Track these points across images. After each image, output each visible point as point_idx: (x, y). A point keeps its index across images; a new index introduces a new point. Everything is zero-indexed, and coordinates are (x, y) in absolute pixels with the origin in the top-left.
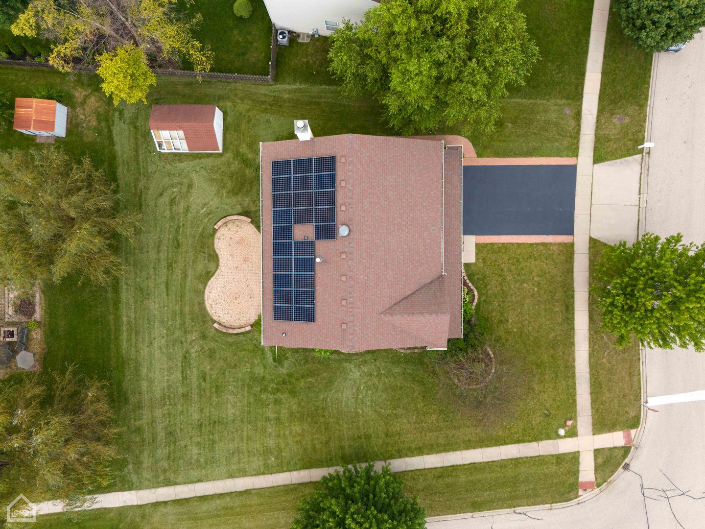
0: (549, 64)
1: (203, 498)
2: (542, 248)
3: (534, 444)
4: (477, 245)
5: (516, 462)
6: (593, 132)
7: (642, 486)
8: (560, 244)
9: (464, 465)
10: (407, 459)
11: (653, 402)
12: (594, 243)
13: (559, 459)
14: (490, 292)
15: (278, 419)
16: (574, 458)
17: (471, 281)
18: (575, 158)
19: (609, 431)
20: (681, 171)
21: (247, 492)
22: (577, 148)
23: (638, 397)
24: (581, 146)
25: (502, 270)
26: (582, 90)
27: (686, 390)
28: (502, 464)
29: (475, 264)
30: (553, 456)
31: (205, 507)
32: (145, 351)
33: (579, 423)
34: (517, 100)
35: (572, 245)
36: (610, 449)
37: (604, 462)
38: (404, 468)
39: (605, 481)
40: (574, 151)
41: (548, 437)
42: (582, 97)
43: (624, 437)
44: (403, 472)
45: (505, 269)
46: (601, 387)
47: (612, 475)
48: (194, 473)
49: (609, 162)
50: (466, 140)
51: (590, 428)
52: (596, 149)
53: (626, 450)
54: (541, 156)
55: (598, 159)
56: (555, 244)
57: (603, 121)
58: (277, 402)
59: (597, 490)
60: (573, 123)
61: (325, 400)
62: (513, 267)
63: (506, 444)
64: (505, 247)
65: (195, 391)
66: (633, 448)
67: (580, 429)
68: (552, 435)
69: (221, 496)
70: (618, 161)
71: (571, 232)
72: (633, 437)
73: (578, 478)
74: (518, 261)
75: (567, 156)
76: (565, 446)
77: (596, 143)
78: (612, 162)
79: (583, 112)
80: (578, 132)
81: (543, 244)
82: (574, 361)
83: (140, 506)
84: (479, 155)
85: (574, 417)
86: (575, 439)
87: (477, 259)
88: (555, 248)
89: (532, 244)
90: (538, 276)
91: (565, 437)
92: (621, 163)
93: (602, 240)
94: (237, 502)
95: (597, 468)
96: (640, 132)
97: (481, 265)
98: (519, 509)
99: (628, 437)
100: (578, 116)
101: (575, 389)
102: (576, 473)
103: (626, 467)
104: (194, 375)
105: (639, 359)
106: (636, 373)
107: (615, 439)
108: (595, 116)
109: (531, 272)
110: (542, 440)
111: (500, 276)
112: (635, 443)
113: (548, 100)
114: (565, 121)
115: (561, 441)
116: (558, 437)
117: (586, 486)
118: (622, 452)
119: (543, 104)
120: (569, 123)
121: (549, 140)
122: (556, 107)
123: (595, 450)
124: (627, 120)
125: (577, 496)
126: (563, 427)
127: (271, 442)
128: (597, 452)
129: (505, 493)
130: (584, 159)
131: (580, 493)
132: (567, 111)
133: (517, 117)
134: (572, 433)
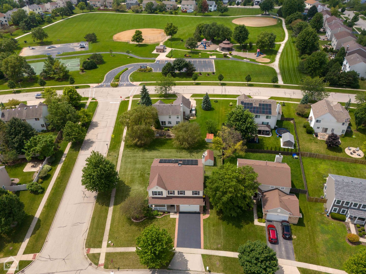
0: (235, 240)
3: (108, 234)
4: (176, 218)
5: (104, 229)
6: (212, 254)
7: (82, 270)
8: (174, 243)
9: (107, 215)
10: (113, 201)
12: (173, 254)
13: (101, 242)
14: (160, 221)
15: (133, 174)
16: (100, 246)
18: (203, 248)
19: (105, 258)
23: (114, 268)
24: (208, 250)
25: (167, 225)
26: (227, 251)
28: (104, 225)
29: (170, 218)
30: (102, 240)
31: (115, 162)
32: (156, 152)
33: (111, 248)
34: (222, 231)
36: (99, 258)
37: (95, 256)
38: (111, 201)
39: (88, 257)
40: (205, 248)
41: (109, 238)
42: (225, 251)
43: (102, 264)
44: (110, 200)
46: (122, 255)
47: (90, 259)
48: (124, 160)
49: (202, 259)
51: (108, 252)
52: (207, 255)
53: (97, 264)
54: (204, 237)
55: (203, 256)
57: (217, 258)
58: (138, 174)
59: (86, 254)
60: (215, 247)
61: (136, 183)
63: (111, 226)
64: (175, 226)
65: (144, 160)
66: (97, 266)
67: (109, 248)
69: (117, 165)
70: (203, 263)
71: (178, 246)
72: (101, 267)
73: (92, 248)
74: (169, 230)
75: (204, 246)
76: (105, 244)
77: (209, 255)
78: (202, 261)
79: (219, 251)
80: (212, 249)
81: (174, 237)
82: (133, 247)
83: (119, 152)
84: (204, 220)
85: (113, 246)
86: (106, 247)
87: (171, 218)
91: (108, 243)
92: (202, 264)
93: (174, 257)
95: (93, 254)
96: (213, 271)
97: (169, 219)
98: (88, 230)
99: (102, 265)
100: (218, 249)
101: (123, 247)
102: (94, 247)
103: (91, 264)
104: (149, 160)
105: (129, 269)
106: (124, 268)
107: (102, 260)
108: (218, 255)
110: (109, 236)
111: (165, 225)
112: (99, 267)
113: (223, 240)
114: (216, 245)
115: (107, 242)
116: (108, 241)
117: (88, 251)
118: (96, 262)
119: (221, 238)
120: (215, 246)
121: (209, 240)
122: (220, 242)
123: (100, 253)
124: (218, 266)
125: (86, 248)
126: (111, 242)
127: (127, 173)
128: (99, 254)
129: (95, 226)
130: (203, 251)
131: (87, 249)
132: (219, 246)
133: (216, 230)
134: (108, 246)
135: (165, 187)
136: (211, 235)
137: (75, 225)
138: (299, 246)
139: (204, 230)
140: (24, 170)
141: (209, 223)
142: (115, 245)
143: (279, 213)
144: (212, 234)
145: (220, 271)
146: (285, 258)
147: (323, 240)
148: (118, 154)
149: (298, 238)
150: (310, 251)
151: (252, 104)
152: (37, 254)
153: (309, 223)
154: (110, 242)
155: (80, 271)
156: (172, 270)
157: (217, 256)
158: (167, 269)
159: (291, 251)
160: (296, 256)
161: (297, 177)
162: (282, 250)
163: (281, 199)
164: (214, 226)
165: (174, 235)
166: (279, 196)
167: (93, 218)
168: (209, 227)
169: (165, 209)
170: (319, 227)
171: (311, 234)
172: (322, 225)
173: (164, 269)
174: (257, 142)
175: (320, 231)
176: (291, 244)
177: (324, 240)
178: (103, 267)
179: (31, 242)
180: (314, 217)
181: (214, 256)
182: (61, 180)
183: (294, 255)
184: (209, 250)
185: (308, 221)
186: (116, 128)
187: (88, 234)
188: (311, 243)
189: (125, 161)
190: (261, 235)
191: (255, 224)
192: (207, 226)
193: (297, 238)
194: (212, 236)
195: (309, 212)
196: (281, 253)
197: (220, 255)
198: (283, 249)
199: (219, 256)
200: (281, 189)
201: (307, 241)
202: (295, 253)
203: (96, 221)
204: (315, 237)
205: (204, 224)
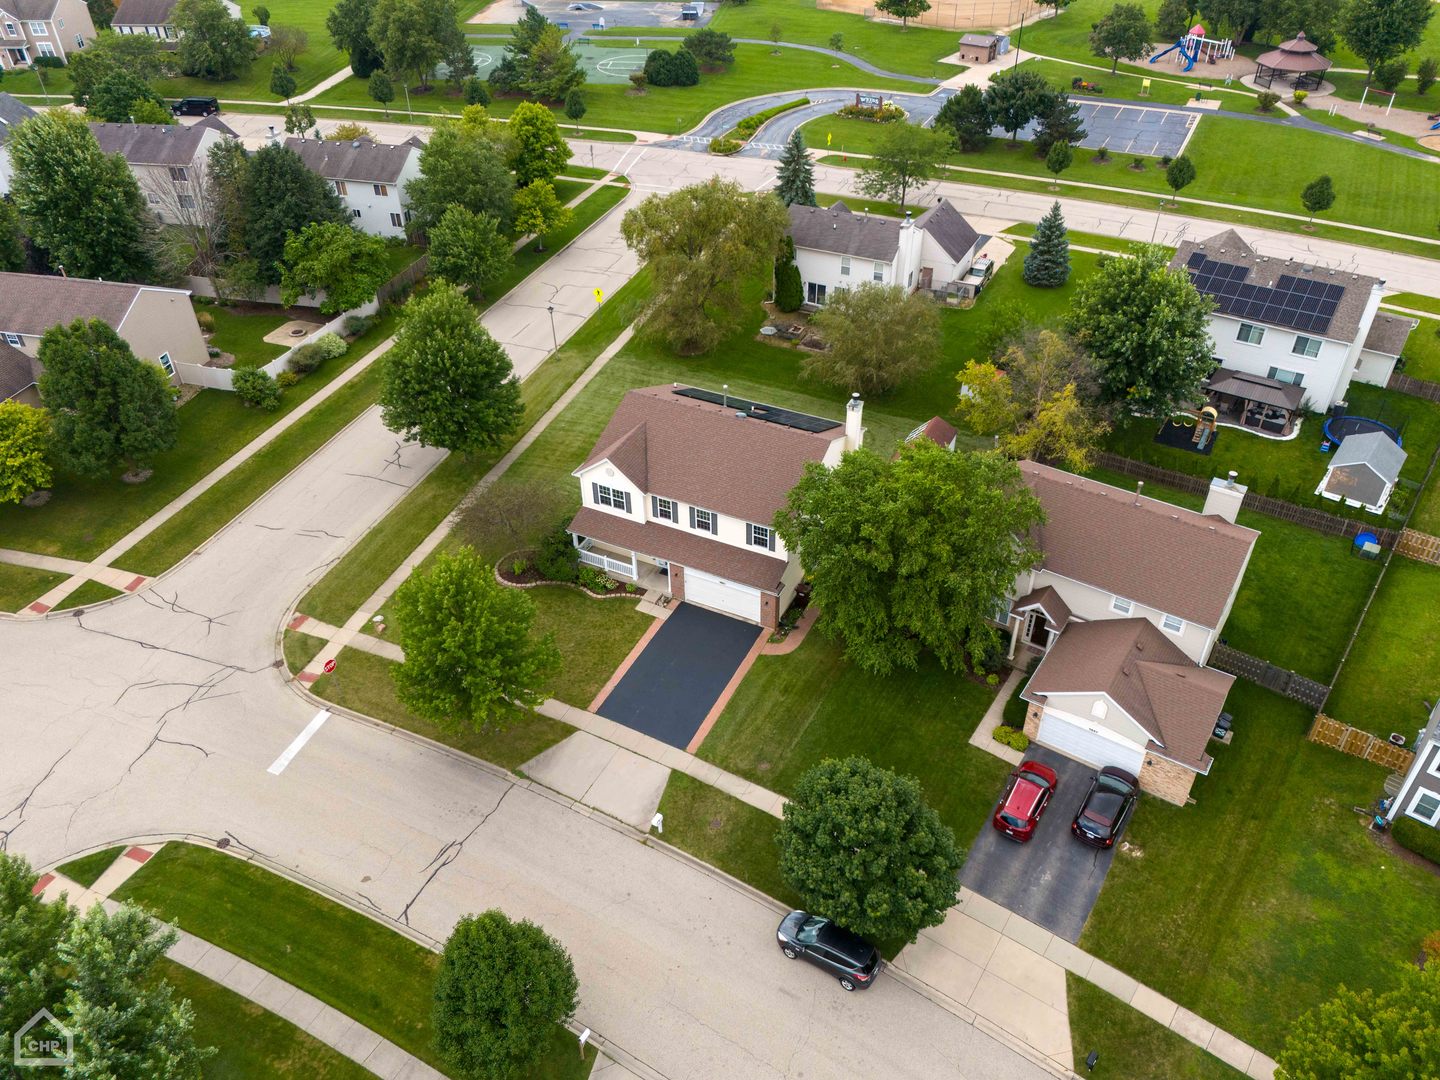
1: (569, 385)
2: (604, 676)
3: (389, 594)
4: (654, 618)
5: (386, 575)
6: (717, 786)
7: (242, 669)
8: (595, 695)
9: (426, 537)
11: (322, 716)
12: (568, 730)
13: (352, 610)
14: (590, 610)
16: (339, 620)
17: (616, 598)
18: (694, 752)
19: (333, 663)
20: (590, 871)
21: (550, 407)
22: (706, 759)
23: (342, 702)
24: (707, 765)
25: (607, 629)
27: (301, 754)
28: (395, 565)
29: (633, 609)
30: (361, 604)
31: (561, 384)
33: (372, 638)
34: (811, 718)
35: (584, 707)
36: (314, 656)
37: (307, 645)
39: (285, 638)
40: (703, 754)
41: (384, 607)
42: (775, 791)
43: (312, 674)
45: (605, 632)
47: (285, 647)
48: (595, 386)
49: (663, 788)
50: (788, 652)
51: (355, 646)
52: (693, 780)
53: (296, 670)
54: (722, 716)
55: (676, 776)
56: (598, 691)
57: (726, 803)
59: (283, 629)
60: (744, 765)
62: (602, 640)
63: (414, 573)
64: (634, 642)
66: (292, 676)
67: (363, 637)
68: (381, 611)
69: (562, 394)
70: (658, 801)
71: (600, 712)
72: (304, 683)
73: (315, 617)
75: (704, 744)
76: (359, 618)
77: (700, 782)
78: (662, 792)
79: (753, 785)
80: (726, 768)
81: (608, 678)
83: (596, 357)
84: (760, 657)
85: (382, 635)
86: (358, 629)
87: (637, 612)
88: (593, 689)
89: (616, 668)
90: (573, 660)
91: (370, 620)
92: (653, 803)
93: (565, 741)
94: (548, 399)
95: (306, 637)
96: (682, 841)
97: (627, 614)
98: (338, 561)
99: (308, 678)
100: (749, 775)
102: (321, 618)
103: (278, 664)
105: (385, 721)
106: (372, 712)
107: (316, 667)
108: (738, 797)
109: (582, 654)
110: (387, 601)
111: (602, 625)
112: (296, 682)
113: (792, 751)
114: (752, 757)
115: (369, 616)
116: (376, 615)
117: (298, 622)
118: (298, 664)
119: (790, 743)
120: (746, 762)
121: (737, 733)
122: (777, 755)
123: (327, 641)
124: (710, 832)
125: (296, 611)
126: (382, 622)
127: (580, 428)
128: (323, 643)
129: (365, 556)
130: (686, 761)
131: (298, 614)
132: (765, 766)
133: (788, 710)
134: (367, 629)
135: (647, 479)
136: (756, 719)
137: (308, 533)
138: (1137, 896)
139: (738, 691)
140: (266, 339)
141: (775, 675)
142: (389, 632)
143: (1099, 721)
144: (761, 717)
145: (709, 854)
146: (1032, 914)
147: (1279, 918)
148: (589, 364)
149: (1149, 863)
150: (1177, 934)
151: (1243, 272)
152: (149, 580)
153: (1252, 824)
154: (379, 618)
155: (232, 670)
156: (528, 782)
157: (730, 798)
158: (514, 772)
159: (1079, 900)
160: (1093, 927)
161: (1319, 629)
162: (1038, 879)
163: (1137, 666)
164: (786, 691)
165: (613, 672)
166: (1135, 651)
167: (375, 533)
168: (765, 689)
169: (631, 571)
170: (1295, 858)
171: (1233, 870)
172: (1319, 856)
173: (503, 767)
174: (1201, 446)
175: (1292, 876)
176: (1097, 871)
177: (1289, 918)
178: (308, 685)
179: (153, 540)
180: (1299, 809)
181: (719, 792)
182: (354, 395)
183: (1084, 919)
184: (714, 767)
185: (1254, 817)
186: (637, 282)
187: (331, 572)
188: (1206, 905)
189: (594, 392)
190: (974, 791)
191: (971, 742)
192: (761, 682)
193: (1145, 859)
194: (759, 722)
195: (1283, 783)
196: (1025, 891)
197: (744, 799)
198: (1047, 878)
199: (737, 800)
200: (1166, 625)
201: (1191, 890)
202: (1098, 913)
203: (379, 540)
204: (1248, 891)
205: (750, 673)
